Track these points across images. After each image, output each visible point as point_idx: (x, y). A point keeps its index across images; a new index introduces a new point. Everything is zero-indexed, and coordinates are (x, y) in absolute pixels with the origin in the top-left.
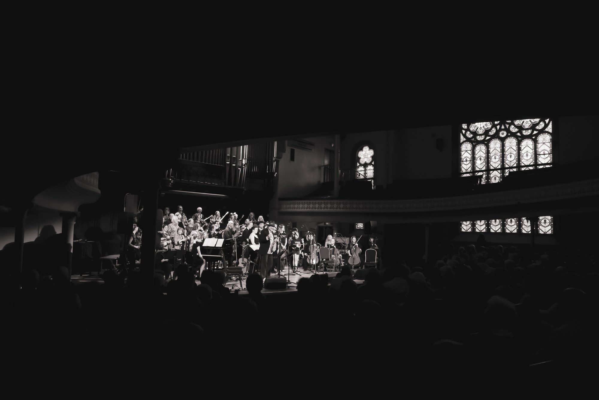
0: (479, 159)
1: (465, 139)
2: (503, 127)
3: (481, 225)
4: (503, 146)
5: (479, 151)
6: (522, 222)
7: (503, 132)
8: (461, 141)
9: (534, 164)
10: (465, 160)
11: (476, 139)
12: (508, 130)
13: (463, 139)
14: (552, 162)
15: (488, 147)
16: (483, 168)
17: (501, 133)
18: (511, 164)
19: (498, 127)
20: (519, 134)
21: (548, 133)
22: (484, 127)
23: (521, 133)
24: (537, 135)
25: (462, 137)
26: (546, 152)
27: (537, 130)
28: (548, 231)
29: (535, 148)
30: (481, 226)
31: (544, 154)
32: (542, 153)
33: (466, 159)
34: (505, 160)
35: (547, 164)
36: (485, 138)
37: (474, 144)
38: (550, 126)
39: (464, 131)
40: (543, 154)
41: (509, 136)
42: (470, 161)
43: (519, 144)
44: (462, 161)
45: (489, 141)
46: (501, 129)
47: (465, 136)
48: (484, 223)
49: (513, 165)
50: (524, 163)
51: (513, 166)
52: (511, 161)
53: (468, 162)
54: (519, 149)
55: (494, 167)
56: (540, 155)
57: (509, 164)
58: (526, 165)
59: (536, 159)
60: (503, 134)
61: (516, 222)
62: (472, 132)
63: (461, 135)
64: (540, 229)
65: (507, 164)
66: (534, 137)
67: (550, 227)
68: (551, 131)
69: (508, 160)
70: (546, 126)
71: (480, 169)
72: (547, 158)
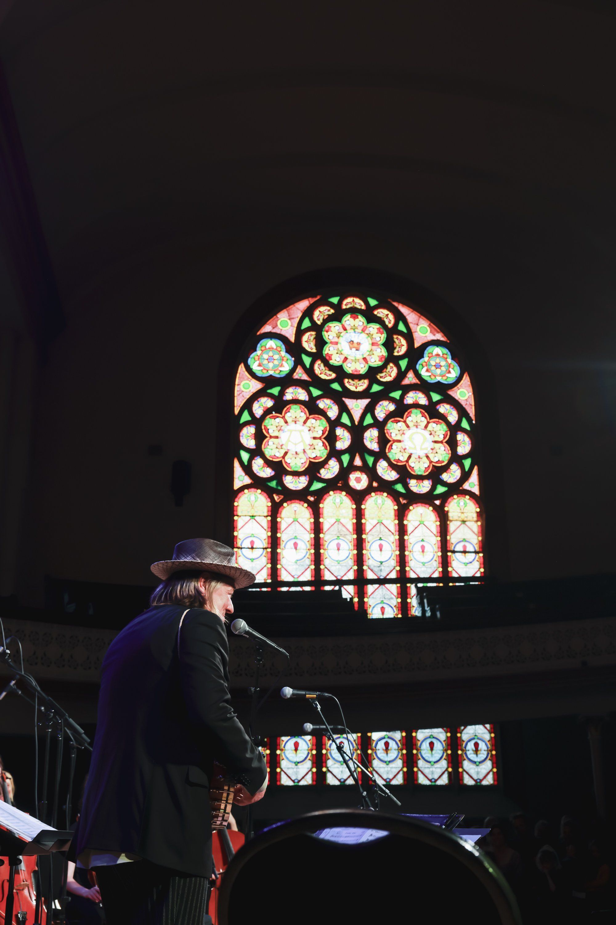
0: (291, 544)
1: (247, 480)
2: (358, 462)
3: (299, 760)
4: (359, 514)
5: (291, 520)
6: (417, 750)
7: (358, 474)
8: (237, 485)
9: (441, 575)
10: (247, 544)
11: (281, 483)
12: (372, 473)
13: (241, 478)
14: (483, 574)
15: (316, 513)
16: (302, 573)
17: (353, 477)
18: (381, 570)
19: (346, 458)
20: (399, 488)
21: (472, 495)
22: (304, 451)
23: (406, 486)
24: (445, 497)
25: (238, 471)
26: (470, 548)
27: (444, 484)
28: (485, 777)
29: (444, 531)
30: (297, 763)
31: (465, 552)
32: (459, 548)
33: (252, 543)
34: (366, 558)
35: (473, 578)
36: (310, 484)
37: (276, 498)
38: (474, 478)
39: (245, 456)
40: (462, 550)
41: (375, 490)
42: (264, 548)
43: (401, 514)
44: (239, 548)
45: (321, 495)
46: (351, 468)
47: (248, 469)
48: (308, 753)
49: (388, 575)
50: (418, 571)
51: (388, 577)
52: (381, 563)
53: (257, 553)
54: (402, 530)
55: (336, 574)
56: (454, 552)
57: (375, 569)
58: (422, 576)
59: (445, 562)
60: (358, 480)
61: (401, 750)
62: (269, 463)
63: (236, 464)
64: (464, 770)
65: (372, 570)
66: (438, 502)
67: (488, 765)
68: (476, 490)
69: (372, 557)
70: (465, 476)
71: (293, 577)
72: (471, 563)
